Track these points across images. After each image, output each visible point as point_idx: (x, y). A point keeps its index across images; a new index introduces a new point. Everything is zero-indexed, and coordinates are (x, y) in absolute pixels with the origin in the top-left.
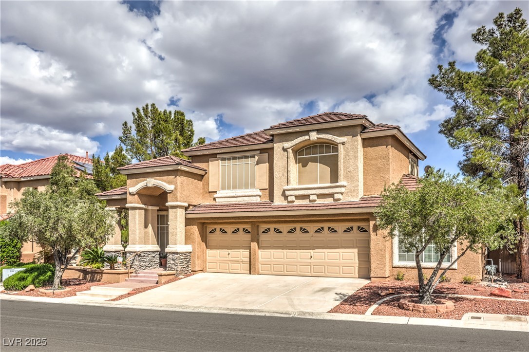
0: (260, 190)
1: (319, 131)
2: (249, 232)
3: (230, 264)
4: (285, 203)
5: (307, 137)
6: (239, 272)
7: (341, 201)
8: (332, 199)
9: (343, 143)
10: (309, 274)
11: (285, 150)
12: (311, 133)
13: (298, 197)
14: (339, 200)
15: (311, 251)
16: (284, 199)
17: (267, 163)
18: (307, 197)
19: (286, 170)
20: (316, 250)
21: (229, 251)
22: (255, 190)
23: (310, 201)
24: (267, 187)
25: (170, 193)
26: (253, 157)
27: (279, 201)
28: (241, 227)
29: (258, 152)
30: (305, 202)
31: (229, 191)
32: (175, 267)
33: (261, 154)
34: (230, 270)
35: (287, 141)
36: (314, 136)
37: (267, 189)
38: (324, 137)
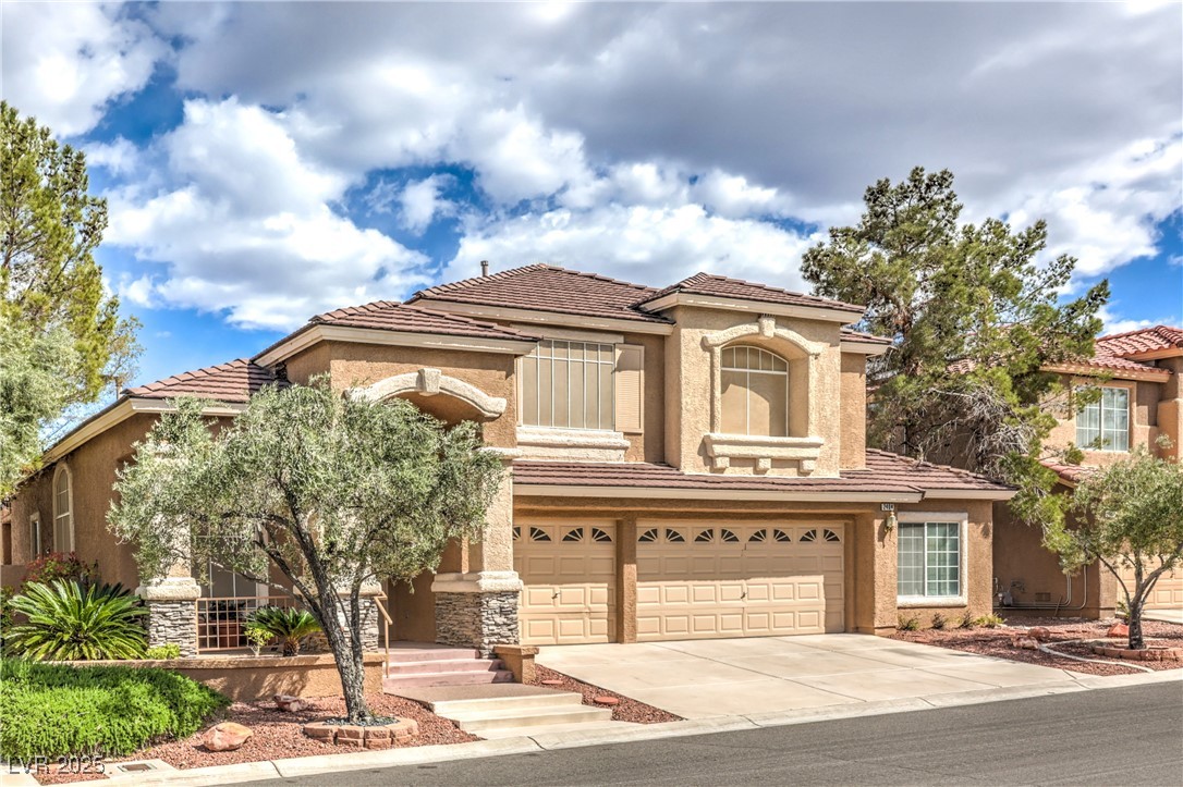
0: (625, 434)
1: (782, 320)
2: (608, 539)
3: (558, 622)
4: (706, 472)
5: (754, 328)
6: (582, 639)
7: (810, 477)
8: (795, 470)
9: (817, 356)
10: (739, 632)
11: (706, 346)
12: (765, 322)
13: (736, 461)
14: (808, 473)
15: (743, 581)
16: (702, 463)
17: (642, 372)
18: (752, 461)
19: (708, 395)
20: (752, 580)
21: (557, 588)
22: (612, 433)
23: (756, 472)
24: (642, 431)
25: (492, 419)
26: (610, 348)
27: (691, 465)
28: (587, 525)
29: (621, 339)
30: (747, 472)
31: (546, 429)
32: (510, 633)
33: (626, 346)
34: (560, 638)
35: (710, 327)
36: (770, 329)
37: (640, 434)
38: (787, 336)
